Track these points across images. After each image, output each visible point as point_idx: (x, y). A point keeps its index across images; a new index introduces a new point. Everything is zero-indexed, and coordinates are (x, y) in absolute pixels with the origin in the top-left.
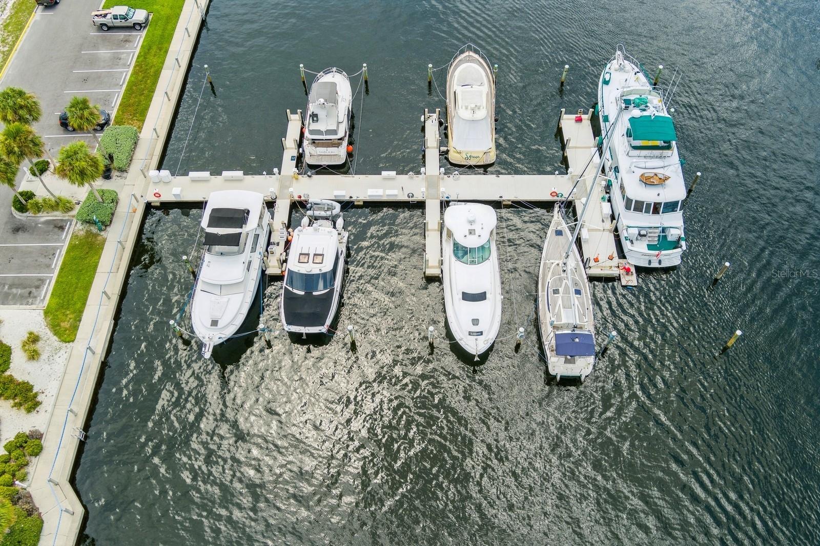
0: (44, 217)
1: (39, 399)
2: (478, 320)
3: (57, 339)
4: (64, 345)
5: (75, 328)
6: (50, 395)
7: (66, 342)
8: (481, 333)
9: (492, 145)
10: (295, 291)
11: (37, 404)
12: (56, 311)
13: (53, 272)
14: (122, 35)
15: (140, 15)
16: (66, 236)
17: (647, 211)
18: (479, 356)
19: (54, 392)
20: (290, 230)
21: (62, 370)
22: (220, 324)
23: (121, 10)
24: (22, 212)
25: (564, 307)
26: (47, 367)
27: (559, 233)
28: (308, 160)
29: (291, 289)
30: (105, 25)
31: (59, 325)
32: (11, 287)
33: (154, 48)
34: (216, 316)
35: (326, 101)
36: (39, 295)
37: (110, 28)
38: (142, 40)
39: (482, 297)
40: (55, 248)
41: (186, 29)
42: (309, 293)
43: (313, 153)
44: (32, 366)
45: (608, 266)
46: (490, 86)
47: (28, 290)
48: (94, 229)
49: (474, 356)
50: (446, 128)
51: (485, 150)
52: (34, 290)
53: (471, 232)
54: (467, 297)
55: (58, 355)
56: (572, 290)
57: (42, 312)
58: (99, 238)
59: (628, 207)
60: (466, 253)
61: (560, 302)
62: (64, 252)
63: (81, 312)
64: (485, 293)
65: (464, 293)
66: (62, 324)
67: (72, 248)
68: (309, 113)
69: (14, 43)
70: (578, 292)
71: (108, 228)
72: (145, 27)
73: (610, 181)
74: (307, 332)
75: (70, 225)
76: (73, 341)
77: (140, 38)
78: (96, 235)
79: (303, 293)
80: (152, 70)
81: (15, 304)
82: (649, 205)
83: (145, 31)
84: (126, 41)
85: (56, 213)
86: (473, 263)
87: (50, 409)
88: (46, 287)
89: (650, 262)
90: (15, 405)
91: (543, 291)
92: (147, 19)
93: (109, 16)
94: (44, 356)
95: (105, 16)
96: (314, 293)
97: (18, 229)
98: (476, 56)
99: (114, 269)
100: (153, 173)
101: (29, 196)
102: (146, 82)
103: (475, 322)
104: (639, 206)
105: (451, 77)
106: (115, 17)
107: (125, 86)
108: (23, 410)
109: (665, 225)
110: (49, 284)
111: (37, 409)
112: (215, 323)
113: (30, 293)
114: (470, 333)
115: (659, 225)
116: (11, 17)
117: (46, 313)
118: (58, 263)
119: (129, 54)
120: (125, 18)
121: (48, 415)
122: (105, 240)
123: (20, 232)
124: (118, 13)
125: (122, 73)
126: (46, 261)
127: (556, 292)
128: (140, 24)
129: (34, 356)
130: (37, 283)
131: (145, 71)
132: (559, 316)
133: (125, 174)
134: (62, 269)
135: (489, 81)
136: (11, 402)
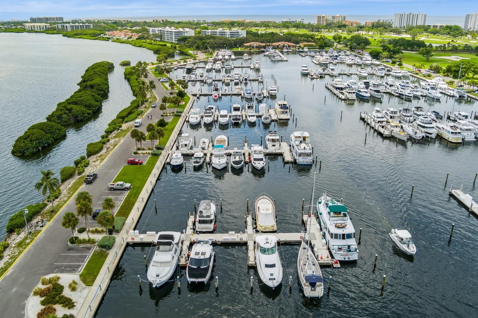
0: (82, 246)
1: (75, 304)
2: (273, 274)
3: (85, 285)
4: (88, 287)
5: (93, 281)
6: (80, 303)
7: (88, 286)
8: (275, 279)
9: (275, 223)
10: (193, 267)
11: (74, 306)
12: (85, 275)
13: (85, 262)
14: (119, 192)
15: (128, 185)
16: (92, 252)
17: (340, 238)
18: (274, 288)
19: (82, 303)
20: (190, 251)
21: (86, 295)
22: (160, 276)
23: (121, 183)
24: (73, 244)
25: (308, 269)
26: (79, 294)
27: (305, 248)
28: (197, 229)
29: (191, 266)
30: (113, 188)
31: (86, 280)
32: (65, 267)
33: (133, 196)
34: (158, 273)
35: (206, 205)
36: (78, 270)
37: (114, 190)
38: (127, 194)
39: (273, 266)
40: (87, 255)
41: (147, 190)
42: (199, 267)
43: (200, 227)
44: (73, 293)
45: (327, 260)
46: (273, 206)
47: (73, 268)
48: (104, 250)
49: (272, 288)
50: (255, 220)
51: (272, 225)
52: (76, 269)
53: (267, 243)
54: (267, 266)
55: (85, 290)
56: (311, 264)
57: (79, 276)
58: (106, 253)
59: (332, 237)
60: (265, 251)
61: (307, 268)
62: (90, 256)
63: (96, 276)
64: (275, 264)
65: (266, 265)
66: (88, 280)
67: (94, 255)
68: (199, 210)
69: (73, 194)
70: (314, 265)
71: (110, 250)
72: (129, 190)
73: (324, 232)
74: (198, 281)
75: (94, 248)
76: (92, 286)
77: (127, 193)
78: (105, 252)
79: (196, 267)
80: (132, 202)
81: (66, 273)
82: (340, 235)
83: (129, 191)
84: (121, 194)
85: (88, 244)
86: (269, 254)
87: (79, 308)
88: (81, 268)
89: (345, 259)
90: (63, 306)
91: (299, 266)
92: (130, 187)
93: (115, 185)
94: (79, 290)
95: (113, 185)
96: (201, 267)
97: (70, 249)
98: (267, 197)
99: (112, 263)
100: (132, 231)
101: (76, 238)
102: (129, 206)
103: (272, 275)
104: (336, 236)
105: (257, 204)
106: (118, 185)
107: (120, 207)
108: (67, 308)
109: (349, 244)
110: (83, 267)
111: (73, 308)
112: (158, 276)
113: (74, 269)
114: (270, 279)
115: (346, 244)
116: (72, 186)
117: (81, 276)
118: (87, 260)
119: (122, 197)
120: (122, 185)
121: (78, 310)
122: (108, 254)
123: (71, 250)
124: (119, 184)
125: (119, 203)
126: (82, 259)
127: (305, 265)
128: (127, 188)
129: (74, 289)
130: (77, 266)
131: (129, 202)
132: (306, 272)
133: (118, 233)
134: (89, 261)
135: (272, 205)
136: (62, 305)
